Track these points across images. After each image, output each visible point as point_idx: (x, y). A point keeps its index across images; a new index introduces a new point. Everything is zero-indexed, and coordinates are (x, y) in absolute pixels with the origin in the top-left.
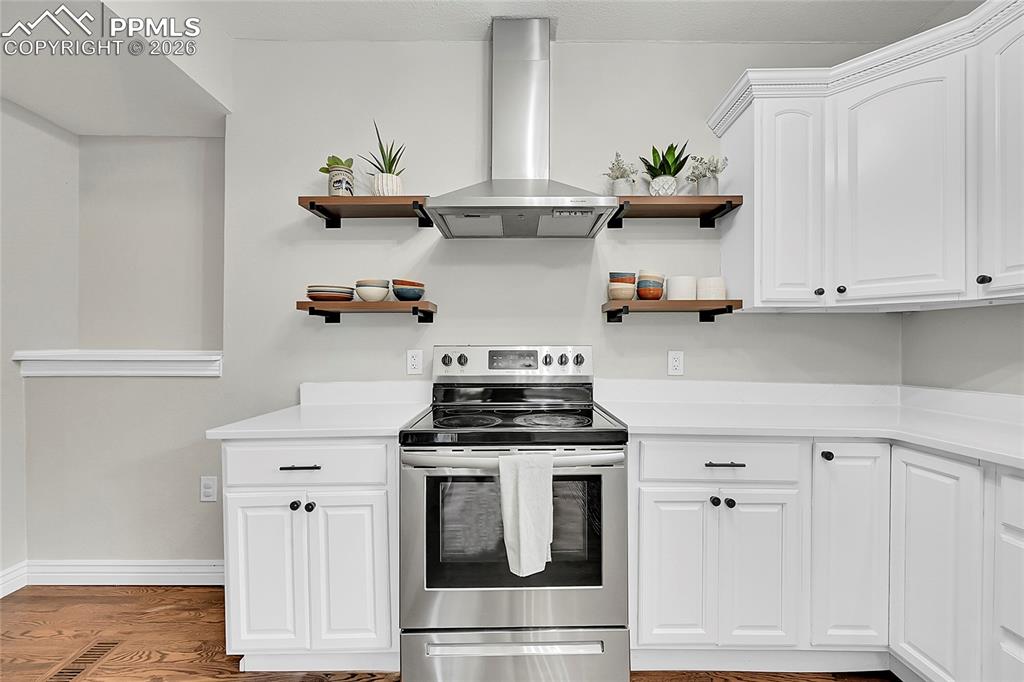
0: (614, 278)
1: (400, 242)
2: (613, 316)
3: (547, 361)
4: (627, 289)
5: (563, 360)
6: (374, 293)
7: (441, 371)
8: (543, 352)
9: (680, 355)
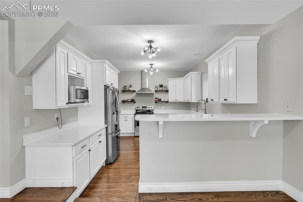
0: (156, 98)
1: (132, 94)
2: (156, 103)
3: (148, 108)
4: (157, 100)
5: (150, 107)
6: (129, 100)
7: (137, 109)
8: (148, 107)
9: (164, 107)
